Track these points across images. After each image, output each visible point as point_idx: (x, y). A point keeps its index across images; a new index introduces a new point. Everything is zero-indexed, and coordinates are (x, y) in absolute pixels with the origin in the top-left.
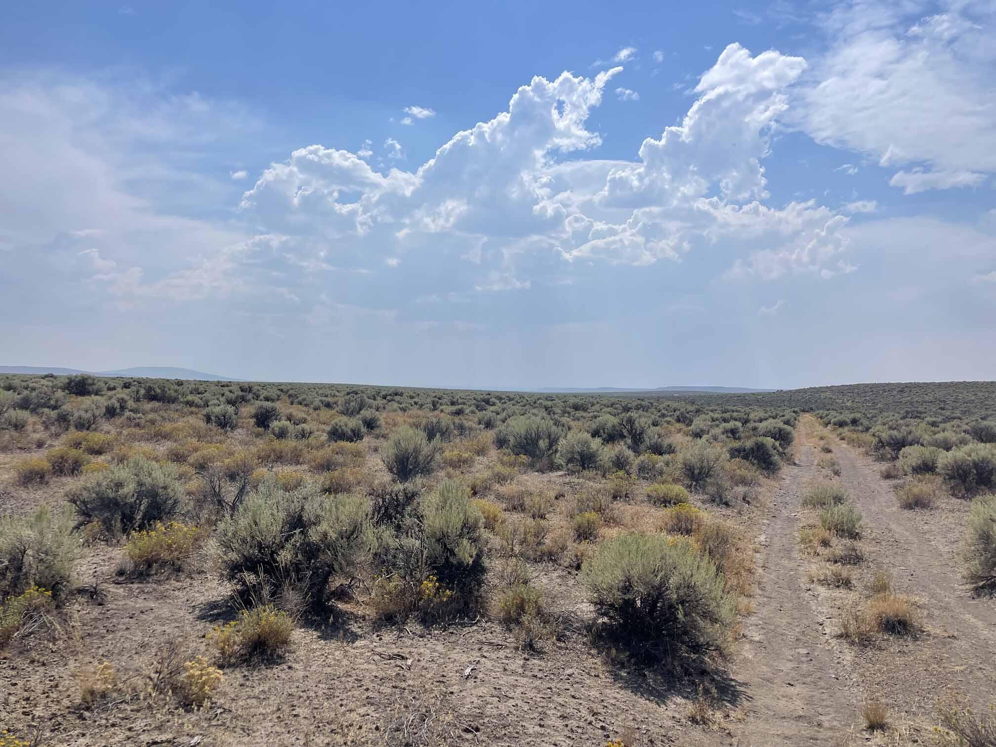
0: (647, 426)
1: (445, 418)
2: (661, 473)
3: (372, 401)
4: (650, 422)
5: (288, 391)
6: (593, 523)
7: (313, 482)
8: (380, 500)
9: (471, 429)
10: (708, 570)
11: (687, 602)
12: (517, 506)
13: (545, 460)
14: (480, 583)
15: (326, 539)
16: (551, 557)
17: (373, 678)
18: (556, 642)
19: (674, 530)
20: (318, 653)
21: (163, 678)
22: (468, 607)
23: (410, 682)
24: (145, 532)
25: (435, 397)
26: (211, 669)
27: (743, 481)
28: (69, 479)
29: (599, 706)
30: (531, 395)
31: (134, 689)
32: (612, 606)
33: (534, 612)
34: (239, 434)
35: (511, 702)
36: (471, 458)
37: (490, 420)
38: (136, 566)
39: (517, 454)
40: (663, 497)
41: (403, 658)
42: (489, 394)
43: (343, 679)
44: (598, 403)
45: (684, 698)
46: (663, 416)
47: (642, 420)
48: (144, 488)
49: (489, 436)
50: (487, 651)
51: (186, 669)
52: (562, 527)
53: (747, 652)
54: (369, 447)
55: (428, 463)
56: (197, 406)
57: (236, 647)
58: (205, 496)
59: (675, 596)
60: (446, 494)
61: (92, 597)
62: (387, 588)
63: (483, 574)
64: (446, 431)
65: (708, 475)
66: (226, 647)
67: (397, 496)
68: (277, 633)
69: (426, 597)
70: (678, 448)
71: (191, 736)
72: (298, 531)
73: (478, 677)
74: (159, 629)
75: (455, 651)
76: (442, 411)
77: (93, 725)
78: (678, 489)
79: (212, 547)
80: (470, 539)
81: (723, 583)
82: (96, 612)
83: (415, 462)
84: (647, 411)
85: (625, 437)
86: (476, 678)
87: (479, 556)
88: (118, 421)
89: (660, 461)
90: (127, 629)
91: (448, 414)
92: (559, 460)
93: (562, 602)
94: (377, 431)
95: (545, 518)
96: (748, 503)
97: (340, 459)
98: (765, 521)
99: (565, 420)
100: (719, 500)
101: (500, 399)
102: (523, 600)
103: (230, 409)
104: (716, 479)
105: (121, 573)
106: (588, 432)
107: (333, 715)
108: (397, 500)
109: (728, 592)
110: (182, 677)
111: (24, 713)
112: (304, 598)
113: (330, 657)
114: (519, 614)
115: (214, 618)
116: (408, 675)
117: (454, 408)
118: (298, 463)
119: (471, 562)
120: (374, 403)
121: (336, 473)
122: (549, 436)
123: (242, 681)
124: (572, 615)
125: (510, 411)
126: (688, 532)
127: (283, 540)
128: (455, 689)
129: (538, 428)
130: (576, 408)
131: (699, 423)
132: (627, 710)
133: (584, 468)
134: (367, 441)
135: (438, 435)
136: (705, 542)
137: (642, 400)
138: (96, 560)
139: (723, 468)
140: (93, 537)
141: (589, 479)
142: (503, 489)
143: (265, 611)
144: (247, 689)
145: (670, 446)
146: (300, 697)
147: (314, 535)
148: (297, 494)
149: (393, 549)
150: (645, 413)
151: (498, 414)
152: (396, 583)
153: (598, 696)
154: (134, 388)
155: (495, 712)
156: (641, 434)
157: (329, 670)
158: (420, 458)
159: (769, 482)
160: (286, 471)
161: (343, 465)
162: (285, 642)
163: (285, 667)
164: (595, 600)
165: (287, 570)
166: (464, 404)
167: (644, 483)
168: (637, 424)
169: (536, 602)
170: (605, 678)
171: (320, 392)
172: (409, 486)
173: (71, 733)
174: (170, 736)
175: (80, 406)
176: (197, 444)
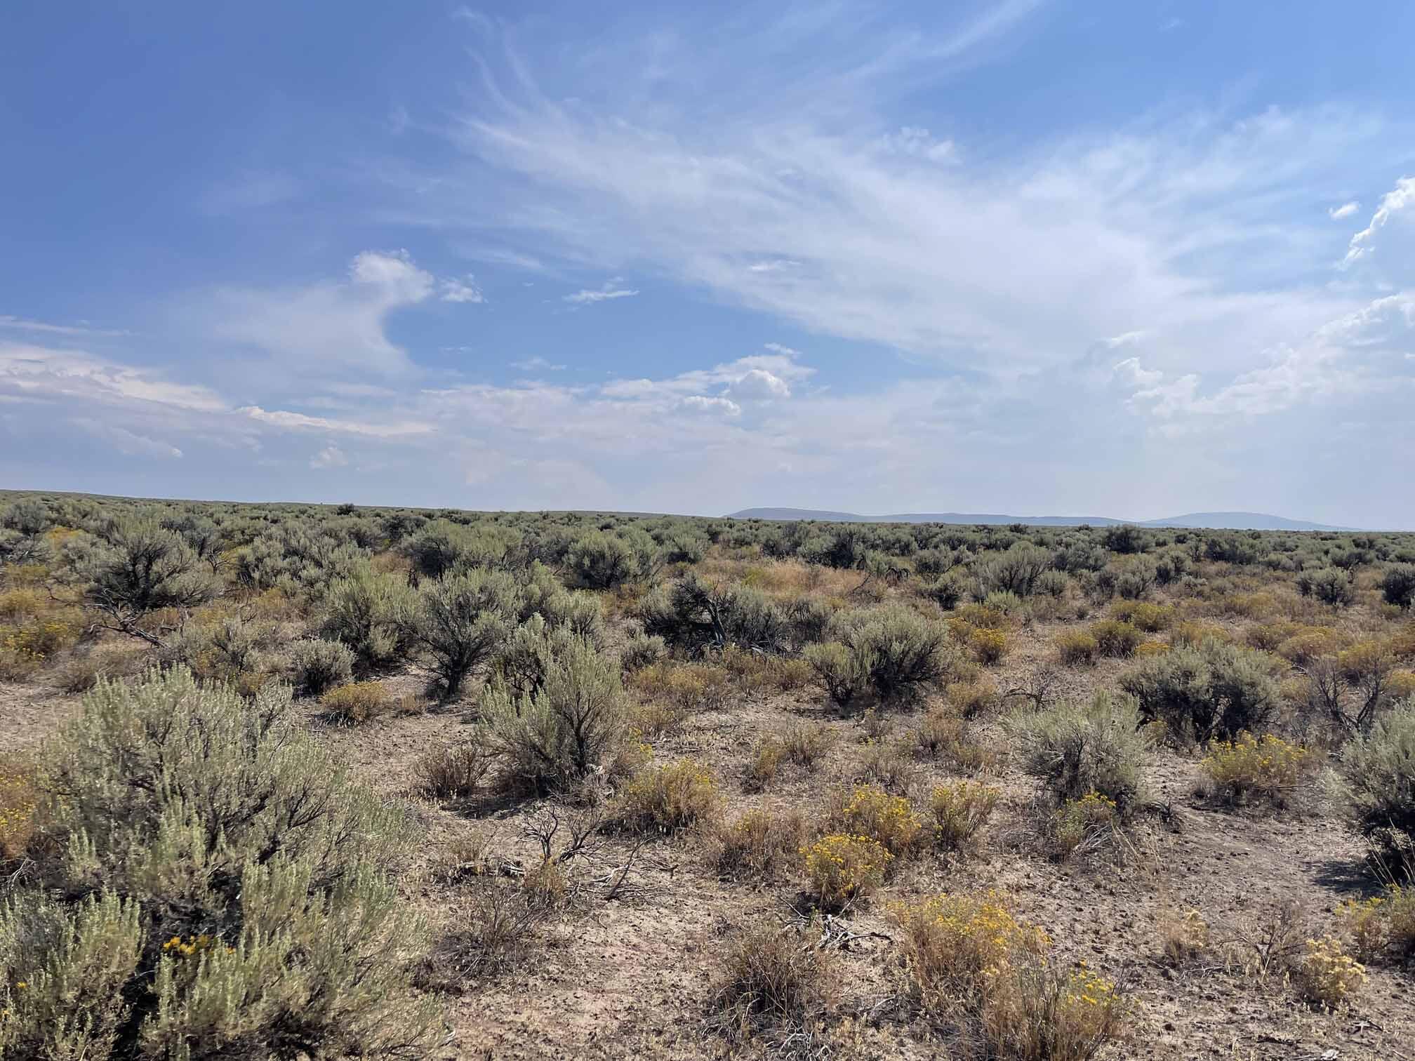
21: (1275, 953)
24: (1229, 744)
26: (1348, 960)
28: (1121, 661)
31: (1235, 958)
34: (1357, 612)
38: (1219, 789)
48: (1221, 683)
51: (1309, 950)
56: (1285, 569)
57: (1381, 938)
58: (1311, 703)
61: (1164, 819)
66: (1366, 934)
71: (1322, 1046)
74: (1260, 884)
77: (1182, 988)
79: (1332, 780)
82: (1171, 840)
88: (1175, 587)
90: (1214, 872)
103: (1342, 574)
105: (1199, 794)
110: (1303, 959)
111: (1093, 948)
115: (1343, 888)
123: (1395, 990)
138: (1162, 772)
140: (1157, 741)
144: (1405, 1006)
154: (1192, 543)
173: (1155, 991)
174: (1290, 1037)
175: (1124, 567)
176: (1291, 625)
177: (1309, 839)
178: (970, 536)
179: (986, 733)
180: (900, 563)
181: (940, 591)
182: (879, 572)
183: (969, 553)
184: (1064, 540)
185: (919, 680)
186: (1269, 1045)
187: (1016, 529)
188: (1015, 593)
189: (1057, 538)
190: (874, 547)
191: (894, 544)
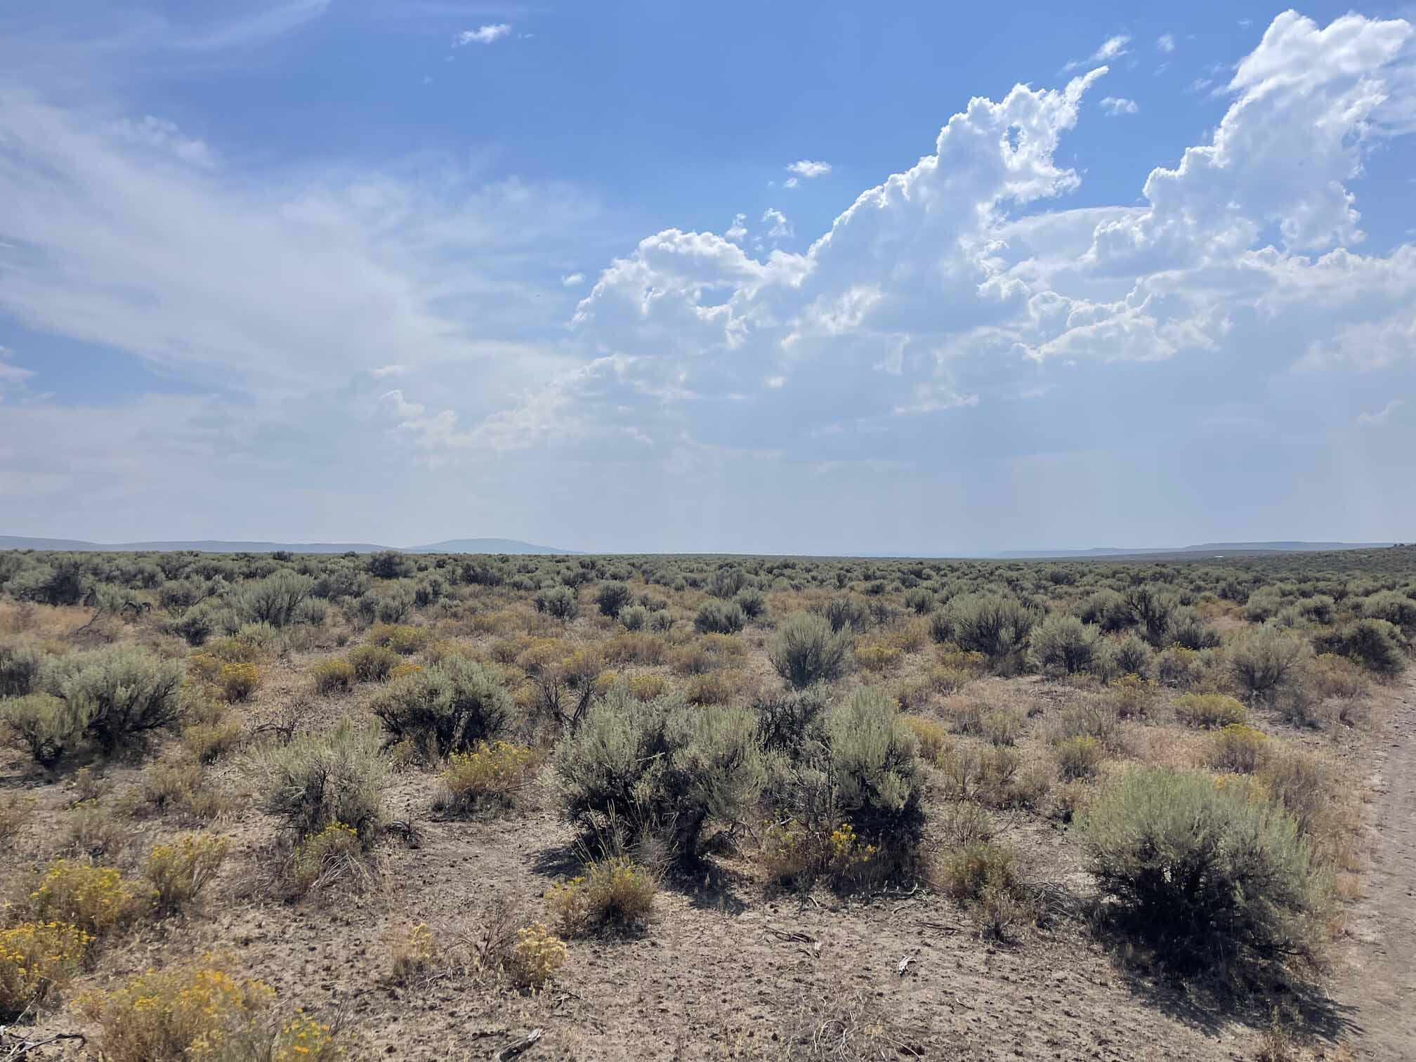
0: (1171, 605)
1: (855, 598)
2: (1198, 677)
3: (752, 576)
4: (1177, 598)
5: (642, 565)
6: (1090, 752)
7: (678, 688)
8: (769, 715)
9: (895, 614)
10: (1283, 829)
11: (1250, 877)
12: (969, 726)
13: (1010, 659)
14: (916, 837)
15: (697, 767)
16: (1024, 802)
17: (767, 966)
18: (1036, 928)
19: (1223, 766)
20: (691, 927)
21: (492, 948)
22: (901, 871)
23: (820, 975)
24: (466, 755)
25: (841, 569)
26: (552, 940)
27: (1339, 690)
28: (375, 685)
29: (1109, 1031)
30: (985, 563)
31: (457, 961)
32: (1124, 878)
33: (1000, 882)
34: (580, 624)
35: (970, 1015)
36: (897, 655)
37: (924, 602)
38: (456, 799)
39: (967, 650)
40: (1203, 715)
41: (808, 940)
42: (921, 563)
43: (726, 964)
44: (1091, 572)
45: (1248, 1025)
46: (1199, 589)
47: (1163, 596)
48: (463, 697)
49: (923, 623)
50: (931, 937)
51: (520, 938)
52: (1040, 758)
53: (1353, 958)
54: (751, 641)
55: (834, 663)
56: (527, 589)
57: (582, 912)
58: (538, 708)
59: (1229, 868)
60: (861, 705)
61: (405, 837)
62: (783, 839)
63: (921, 825)
64: (859, 617)
65: (1278, 679)
66: (570, 911)
67: (791, 708)
68: (635, 896)
69: (837, 854)
70: (1225, 639)
71: (529, 1028)
72: (658, 755)
73: (919, 973)
74: (487, 882)
75: (883, 934)
76: (852, 589)
77: (406, 1005)
78: (1227, 702)
79: (548, 776)
80: (899, 772)
81: (1310, 849)
82: (410, 856)
83: (816, 662)
84: (1171, 582)
85: (1136, 622)
86: (916, 975)
87: (914, 797)
88: (432, 609)
89: (1196, 659)
90: (448, 881)
91: (861, 592)
92: (1031, 657)
93: (1044, 870)
94: (760, 618)
95: (1012, 745)
96: (1351, 724)
97: (712, 656)
98: (1380, 753)
99: (1039, 598)
100: (1299, 718)
101: (938, 569)
102: (983, 865)
103: (569, 592)
104: (1292, 686)
105: (438, 807)
106: (1077, 615)
107: (713, 1012)
108: (793, 714)
109: (1319, 864)
110: (516, 948)
111: (324, 987)
112: (670, 849)
113: (707, 932)
114: (978, 885)
115: (554, 872)
116: (816, 964)
117: (869, 585)
118: (656, 663)
119: (902, 806)
120: (756, 579)
121: (708, 677)
122: (1015, 623)
123: (591, 957)
124: (1061, 889)
125: (953, 588)
126: (1248, 768)
127: (639, 767)
128: (885, 989)
129: (998, 610)
130: (1057, 580)
131: (1259, 599)
132: (1155, 1040)
133: (1071, 670)
134: (748, 632)
135: (847, 624)
136: (1276, 784)
137: (1163, 566)
138: (409, 789)
139: (1303, 668)
140: (404, 760)
141: (1081, 687)
142: (945, 701)
143: (618, 865)
144: (599, 970)
145: (1211, 635)
146: (669, 986)
147: (680, 762)
148: (658, 704)
149: (789, 784)
150: (1167, 585)
151: (935, 591)
152: (795, 832)
153: (1107, 1014)
154: (449, 567)
155: (946, 1027)
156: (1162, 617)
157: (705, 951)
158: (823, 656)
159: (1384, 690)
160: (641, 674)
161: (716, 665)
162: (646, 909)
163: (647, 943)
164: (1097, 869)
165: (645, 810)
166: (884, 578)
167: (1170, 693)
168: (1155, 603)
169: (1003, 868)
170: (1117, 989)
171: (684, 566)
172: (807, 694)
173: (380, 1016)
174: (502, 1027)
175: (385, 592)
176: (528, 638)
177: (531, 832)
178: (228, 565)
179: (227, 776)
180: (140, 596)
181: (188, 625)
182: (113, 608)
183: (226, 583)
184: (329, 566)
185: (151, 727)
186: (483, 1040)
187: (280, 557)
188: (271, 623)
189: (323, 565)
190: (110, 579)
191: (135, 576)
